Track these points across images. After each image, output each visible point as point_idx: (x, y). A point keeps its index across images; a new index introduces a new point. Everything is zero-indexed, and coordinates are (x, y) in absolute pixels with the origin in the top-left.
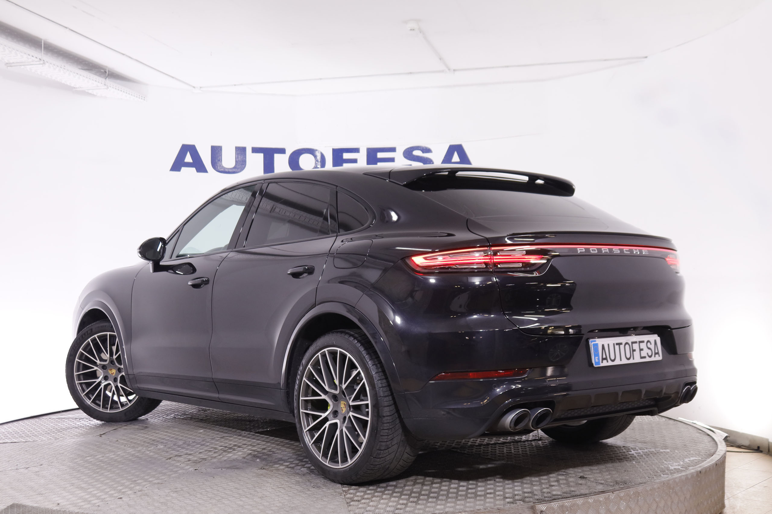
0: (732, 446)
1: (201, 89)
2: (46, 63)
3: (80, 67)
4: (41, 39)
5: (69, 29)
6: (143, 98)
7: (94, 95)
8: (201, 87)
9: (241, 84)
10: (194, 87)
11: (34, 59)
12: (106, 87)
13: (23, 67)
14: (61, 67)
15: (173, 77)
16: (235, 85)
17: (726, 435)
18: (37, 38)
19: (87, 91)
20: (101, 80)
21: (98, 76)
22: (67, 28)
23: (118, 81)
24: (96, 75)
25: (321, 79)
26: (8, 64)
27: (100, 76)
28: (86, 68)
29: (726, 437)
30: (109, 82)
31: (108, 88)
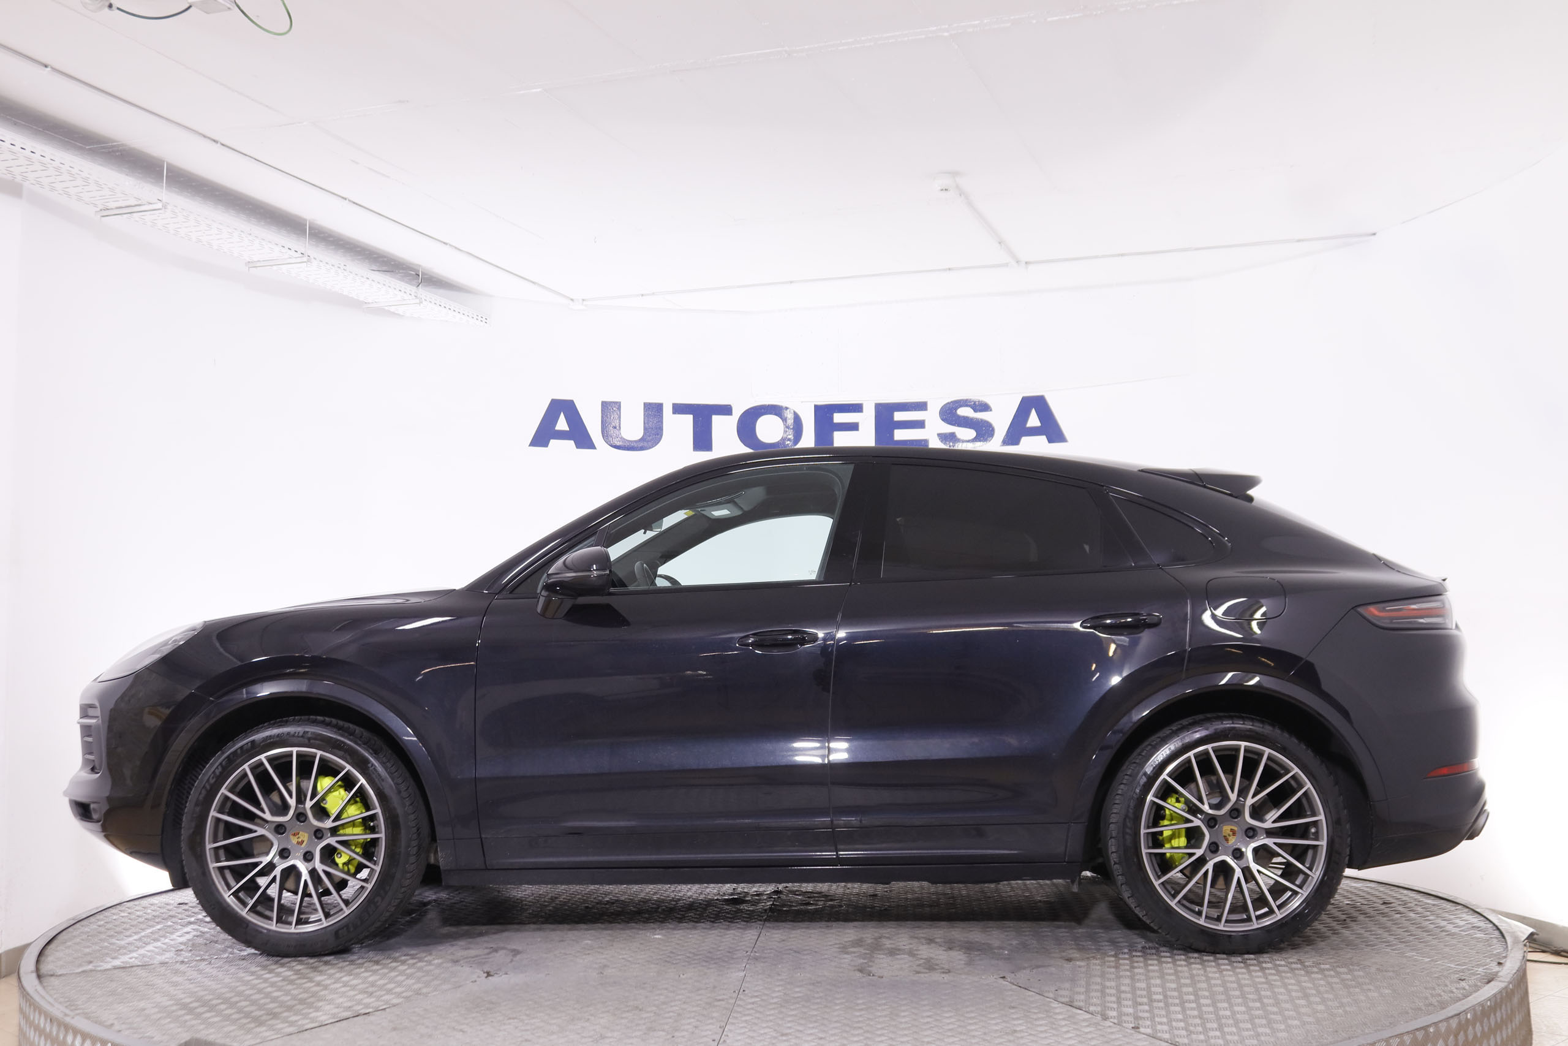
0: (1543, 952)
1: (585, 303)
2: (313, 260)
3: (374, 268)
4: (306, 220)
5: (350, 201)
6: (484, 320)
7: (399, 315)
8: (583, 300)
9: (653, 294)
10: (572, 300)
11: (292, 253)
12: (417, 301)
13: (275, 268)
14: (339, 267)
15: (534, 283)
16: (642, 295)
17: (1531, 930)
18: (300, 218)
19: (386, 308)
20: (411, 289)
21: (407, 282)
22: (346, 199)
23: (441, 291)
24: (403, 281)
25: (791, 282)
26: (251, 264)
27: (409, 282)
28: (384, 268)
29: (1532, 934)
30: (424, 292)
31: (422, 302)
